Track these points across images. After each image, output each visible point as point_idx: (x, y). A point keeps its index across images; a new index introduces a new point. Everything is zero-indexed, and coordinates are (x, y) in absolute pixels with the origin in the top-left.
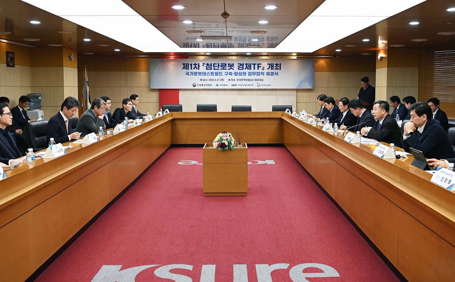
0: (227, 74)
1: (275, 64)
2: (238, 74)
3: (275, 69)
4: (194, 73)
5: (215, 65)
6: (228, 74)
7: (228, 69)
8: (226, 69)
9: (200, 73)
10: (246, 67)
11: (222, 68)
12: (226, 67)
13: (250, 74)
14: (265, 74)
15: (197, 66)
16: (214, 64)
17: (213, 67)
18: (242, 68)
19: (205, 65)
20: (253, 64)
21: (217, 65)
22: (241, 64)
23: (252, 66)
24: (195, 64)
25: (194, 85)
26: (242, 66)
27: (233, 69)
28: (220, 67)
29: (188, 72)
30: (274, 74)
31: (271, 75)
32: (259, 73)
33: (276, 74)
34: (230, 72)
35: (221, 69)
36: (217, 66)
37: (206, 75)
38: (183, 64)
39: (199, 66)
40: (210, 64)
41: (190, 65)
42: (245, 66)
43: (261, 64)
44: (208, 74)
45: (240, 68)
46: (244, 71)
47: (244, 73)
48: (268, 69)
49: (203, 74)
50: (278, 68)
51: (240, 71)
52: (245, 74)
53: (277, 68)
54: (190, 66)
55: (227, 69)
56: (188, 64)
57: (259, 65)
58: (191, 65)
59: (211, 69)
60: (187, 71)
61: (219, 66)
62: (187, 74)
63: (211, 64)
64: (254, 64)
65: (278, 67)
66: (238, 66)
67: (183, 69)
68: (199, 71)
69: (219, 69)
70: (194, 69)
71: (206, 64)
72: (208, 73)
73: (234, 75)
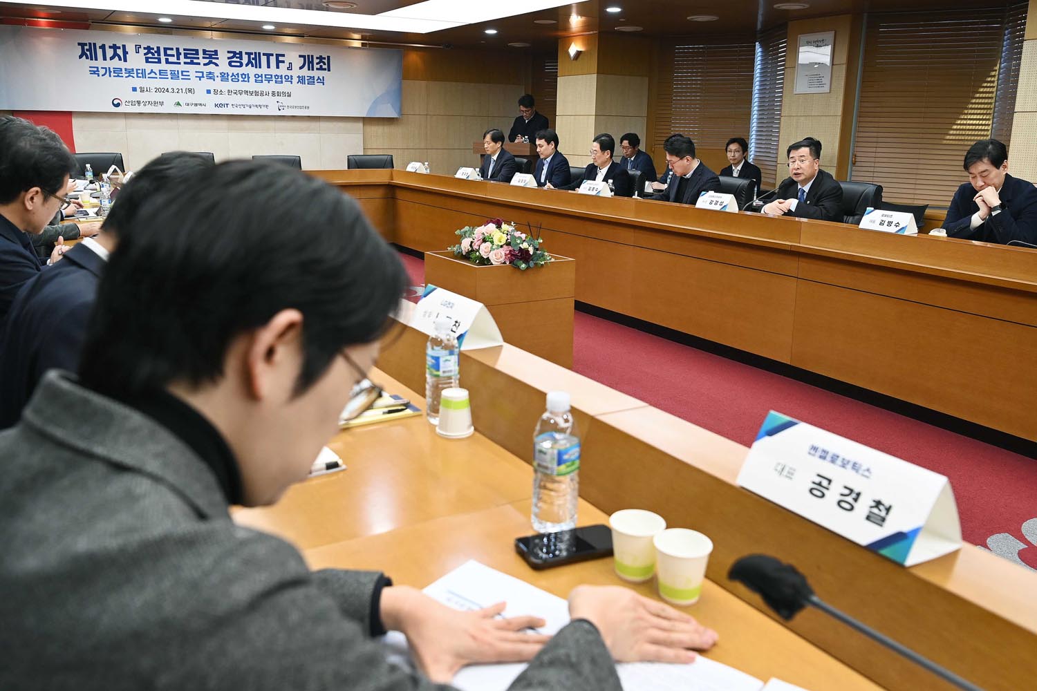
0: (203, 77)
1: (317, 58)
2: (230, 78)
3: (317, 69)
4: (112, 70)
5: (169, 52)
6: (205, 76)
7: (204, 65)
8: (199, 64)
9: (130, 72)
10: (249, 62)
11: (189, 60)
12: (198, 58)
13: (260, 78)
14: (295, 80)
15: (120, 52)
16: (166, 49)
17: (163, 58)
18: (238, 64)
19: (142, 51)
20: (264, 54)
21: (174, 52)
22: (235, 53)
23: (264, 59)
24: (115, 47)
25: (116, 102)
26: (237, 58)
27: (217, 65)
28: (182, 57)
29: (97, 68)
30: (316, 82)
31: (308, 84)
32: (281, 78)
33: (319, 81)
34: (210, 73)
35: (185, 63)
36: (173, 56)
37: (147, 76)
38: (79, 44)
39: (125, 53)
40: (156, 49)
41: (100, 47)
42: (245, 59)
43: (283, 55)
44: (153, 75)
45: (233, 64)
46: (244, 70)
47: (244, 76)
48: (301, 68)
49: (139, 75)
50: (324, 67)
51: (236, 71)
52: (246, 79)
53: (321, 66)
54: (100, 52)
55: (202, 64)
56: (95, 44)
57: (281, 58)
58: (103, 47)
59: (159, 62)
60: (94, 63)
61: (179, 54)
62: (94, 73)
63: (158, 48)
64: (268, 56)
65: (325, 64)
66: (229, 58)
67: (80, 57)
68: (128, 65)
69: (180, 63)
70: (112, 58)
71: (145, 48)
72: (152, 71)
73: (220, 78)
